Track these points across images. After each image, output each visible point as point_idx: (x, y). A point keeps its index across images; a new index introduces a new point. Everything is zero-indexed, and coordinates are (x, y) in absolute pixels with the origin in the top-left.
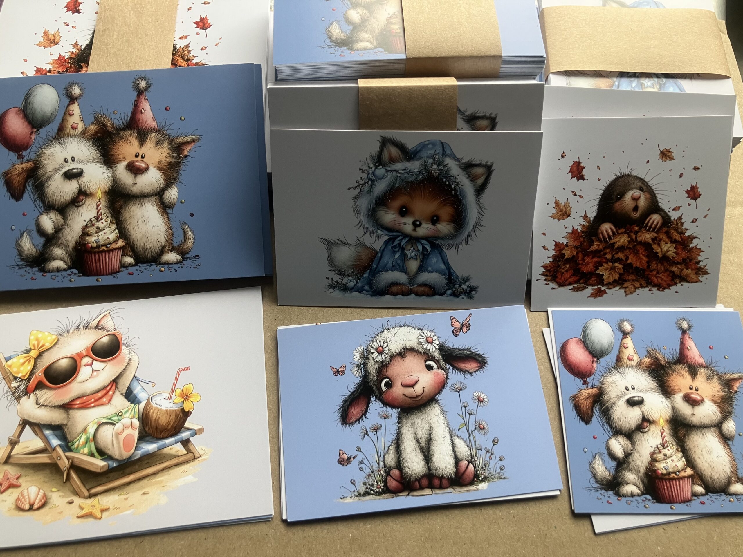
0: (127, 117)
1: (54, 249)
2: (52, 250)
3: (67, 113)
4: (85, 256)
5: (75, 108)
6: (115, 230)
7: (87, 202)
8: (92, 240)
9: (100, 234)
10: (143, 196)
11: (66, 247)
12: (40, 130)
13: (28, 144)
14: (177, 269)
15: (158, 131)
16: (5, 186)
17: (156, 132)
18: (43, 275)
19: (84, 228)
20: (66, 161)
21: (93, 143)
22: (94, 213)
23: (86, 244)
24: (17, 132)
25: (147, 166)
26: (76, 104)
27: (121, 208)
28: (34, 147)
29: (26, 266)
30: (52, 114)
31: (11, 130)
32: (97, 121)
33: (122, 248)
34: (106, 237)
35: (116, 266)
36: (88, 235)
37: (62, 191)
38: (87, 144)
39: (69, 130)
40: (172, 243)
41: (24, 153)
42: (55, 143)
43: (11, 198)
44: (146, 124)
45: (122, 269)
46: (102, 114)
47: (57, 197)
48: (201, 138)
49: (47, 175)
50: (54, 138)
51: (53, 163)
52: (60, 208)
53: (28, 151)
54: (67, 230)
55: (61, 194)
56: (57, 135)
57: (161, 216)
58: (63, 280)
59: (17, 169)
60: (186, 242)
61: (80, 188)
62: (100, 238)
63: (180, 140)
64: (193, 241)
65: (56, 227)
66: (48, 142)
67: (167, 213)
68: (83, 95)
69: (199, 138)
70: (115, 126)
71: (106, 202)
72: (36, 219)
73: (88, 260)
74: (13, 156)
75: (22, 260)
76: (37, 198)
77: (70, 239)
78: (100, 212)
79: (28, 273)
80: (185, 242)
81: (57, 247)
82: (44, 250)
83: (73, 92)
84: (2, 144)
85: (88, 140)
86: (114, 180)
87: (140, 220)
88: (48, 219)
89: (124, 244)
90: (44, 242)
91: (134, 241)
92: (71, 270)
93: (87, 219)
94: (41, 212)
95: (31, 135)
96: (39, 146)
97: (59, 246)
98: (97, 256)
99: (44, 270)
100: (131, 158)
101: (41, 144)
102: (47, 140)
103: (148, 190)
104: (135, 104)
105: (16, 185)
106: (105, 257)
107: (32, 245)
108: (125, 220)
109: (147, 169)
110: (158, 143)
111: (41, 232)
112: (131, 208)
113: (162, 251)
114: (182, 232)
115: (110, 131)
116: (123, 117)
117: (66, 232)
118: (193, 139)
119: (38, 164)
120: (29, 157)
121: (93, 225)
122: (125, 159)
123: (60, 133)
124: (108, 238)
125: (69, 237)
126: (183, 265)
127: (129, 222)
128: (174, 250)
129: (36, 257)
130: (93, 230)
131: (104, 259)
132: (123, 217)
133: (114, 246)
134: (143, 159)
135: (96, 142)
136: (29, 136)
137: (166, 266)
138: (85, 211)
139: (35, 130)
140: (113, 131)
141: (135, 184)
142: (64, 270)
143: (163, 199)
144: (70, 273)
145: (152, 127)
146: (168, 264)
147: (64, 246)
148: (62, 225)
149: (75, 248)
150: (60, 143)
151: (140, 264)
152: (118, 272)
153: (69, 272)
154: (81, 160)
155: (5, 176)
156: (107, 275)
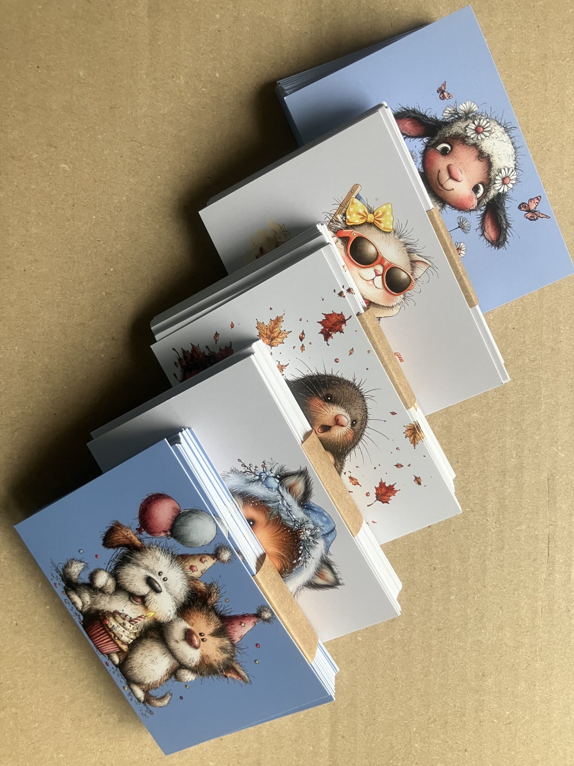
0: (230, 613)
2: (85, 592)
3: (201, 557)
5: (210, 562)
6: (132, 639)
7: (138, 607)
8: (112, 623)
9: (121, 627)
10: (171, 652)
11: (94, 603)
12: (172, 538)
13: (154, 532)
15: (233, 645)
16: (108, 529)
17: (232, 643)
18: (63, 592)
20: (160, 574)
21: (189, 591)
22: (134, 616)
23: (106, 619)
24: (158, 517)
25: (198, 646)
26: (214, 561)
27: (151, 637)
28: (154, 540)
29: (60, 575)
30: (191, 543)
31: (156, 510)
32: (209, 587)
33: (121, 651)
34: (122, 633)
36: (114, 618)
38: (185, 586)
39: (187, 565)
40: (149, 689)
41: (144, 533)
42: (169, 557)
44: (234, 632)
46: (219, 589)
47: (126, 579)
48: (249, 683)
49: (139, 562)
50: (172, 554)
51: (152, 563)
52: (120, 585)
53: (149, 536)
54: (107, 598)
55: (131, 581)
56: (177, 556)
57: (165, 673)
59: (128, 533)
61: (146, 595)
62: (118, 628)
63: (237, 667)
64: (162, 706)
65: (104, 588)
66: (166, 551)
67: (170, 677)
68: (226, 564)
70: (215, 605)
71: (148, 622)
72: (99, 568)
74: (136, 524)
76: (116, 561)
77: (102, 604)
78: (137, 621)
79: (56, 578)
80: (157, 699)
81: (90, 595)
82: (81, 585)
83: (222, 553)
84: (140, 509)
85: (189, 586)
86: (169, 622)
87: (151, 657)
88: (105, 579)
89: (126, 650)
90: (87, 582)
91: (132, 658)
92: (80, 614)
93: (126, 612)
94: (107, 571)
95: (163, 531)
96: (158, 544)
97: (91, 597)
98: (103, 631)
100: (196, 629)
101: (161, 545)
102: (167, 548)
103: (179, 655)
104: (245, 615)
105: (115, 539)
107: (78, 573)
108: (144, 645)
109: (196, 648)
110: (223, 649)
111: (92, 576)
112: (156, 646)
113: (139, 684)
114: (164, 694)
115: (208, 602)
116: (227, 609)
117: (105, 598)
119: (143, 550)
120: (144, 539)
121: (124, 619)
122: (192, 625)
123: (180, 557)
124: (122, 636)
126: (139, 704)
128: (146, 693)
129: (72, 580)
133: (119, 642)
134: (201, 641)
135: (192, 593)
136: (161, 530)
138: (131, 608)
139: (169, 533)
140: (209, 605)
141: (178, 642)
143: (179, 670)
144: (78, 614)
145: (233, 638)
146: (132, 691)
147: (94, 601)
148: (108, 593)
149: (98, 611)
150: (171, 561)
151: (118, 669)
152: (103, 654)
154: (169, 587)
155: (116, 525)
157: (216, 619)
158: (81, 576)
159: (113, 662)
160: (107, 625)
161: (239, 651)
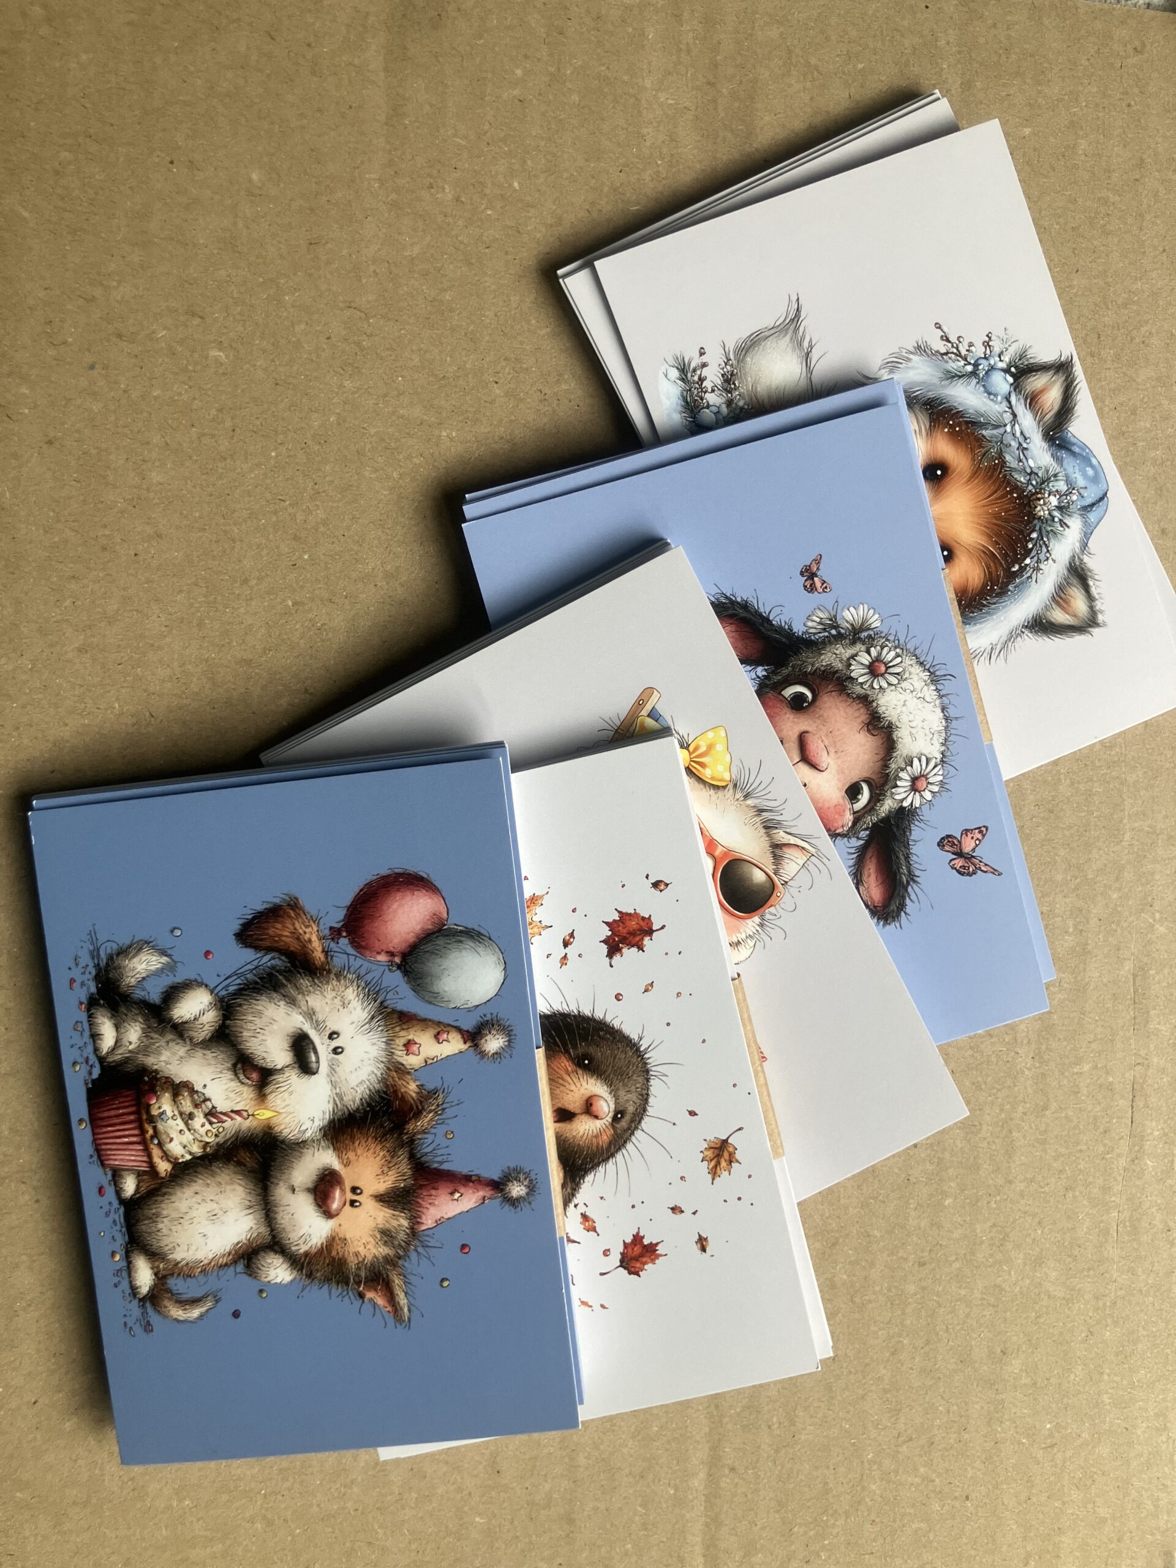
0: (441, 1163)
1: (137, 1024)
2: (136, 1021)
3: (440, 1030)
4: (128, 1093)
5: (454, 1045)
6: (190, 1153)
7: (245, 1089)
8: (164, 1105)
9: (179, 1121)
10: (267, 1208)
11: (144, 1049)
12: (398, 972)
13: (366, 948)
14: (120, 1288)
15: (413, 1232)
17: (412, 1228)
18: (81, 1003)
19: (187, 1086)
20: (333, 1035)
21: (378, 1092)
22: (222, 1105)
23: (156, 1093)
24: (391, 920)
25: (333, 1212)
26: (464, 1047)
27: (239, 1164)
28: (359, 962)
29: (97, 966)
30: (436, 994)
31: (395, 906)
32: (427, 1095)
33: (153, 1169)
34: (174, 1134)
35: (115, 1160)
36: (176, 1095)
37: (265, 1032)
38: (373, 1078)
39: (403, 1037)
40: (172, 1274)
41: (344, 941)
42: (372, 1007)
43: (242, 921)
44: (428, 1206)
45: (110, 1173)
46: (444, 1106)
47: (251, 1022)
48: (404, 1325)
49: (300, 997)
50: (382, 1003)
51: (327, 1009)
52: (228, 1031)
53: (351, 950)
54: (181, 1050)
55: (258, 1030)
56: (389, 1010)
57: (228, 1250)
58: (75, 1048)
59: (307, 930)
60: (177, 1305)
61: (276, 1070)
62: (170, 1121)
63: (396, 1281)
64: (181, 1319)
65: (186, 1025)
66: (373, 993)
67: (235, 1262)
68: (485, 1060)
69: (404, 1321)
70: (419, 1137)
71: (249, 1129)
72: (199, 980)
73: (122, 1100)
74: (336, 917)
75: (111, 958)
76: (246, 979)
77: (163, 1058)
78: (225, 1118)
79: (82, 970)
80: (178, 1302)
81: (144, 1031)
82: (135, 1003)
83: (488, 1037)
84: (361, 890)
85: (383, 1080)
86: (298, 1144)
87: (215, 1206)
88: (202, 1007)
89: (163, 1174)
90: (152, 1002)
91: (170, 1194)
92: (97, 1065)
93: (208, 1093)
94: (216, 991)
95: (387, 952)
97: (146, 1034)
98: (132, 1117)
99: (92, 1004)
100: (349, 1178)
101: (369, 977)
102: (377, 989)
103: (283, 1219)
104: (471, 1176)
105: (271, 932)
106: (130, 1134)
107: (144, 975)
108: (213, 1174)
109: (328, 1214)
110: (386, 1235)
111: (173, 994)
112: (240, 1185)
113: (154, 1255)
114: (198, 1294)
115: (407, 1127)
116: (439, 1152)
117: (177, 1047)
118: (402, 1309)
119: (322, 974)
120: (336, 954)
121: (196, 1106)
122: (347, 1164)
123: (395, 1016)
124: (171, 1140)
125: (165, 1055)
126: (129, 1299)
127: (209, 1182)
128: (159, 1279)
129: (119, 986)
130: (187, 1105)
131: (127, 1133)
132: (220, 1168)
133: (156, 1152)
134: (348, 1204)
135: (380, 1097)
136: (384, 947)
137: (124, 1264)
138: (226, 1087)
139: (397, 960)
140: (407, 1133)
141: (293, 1190)
142: (96, 1050)
143: (265, 1252)
144: (90, 1063)
145: (421, 1217)
146: (129, 1268)
147: (147, 1046)
148: (191, 1039)
149: (144, 1070)
150: (373, 1018)
151: (122, 1210)
152: (103, 1164)
153: (93, 1059)
154: (337, 1069)
155: (289, 905)
156: (94, 1140)
157: (405, 1167)
158: (144, 983)
159: (118, 1192)
160: (149, 1106)
161: (420, 1249)
